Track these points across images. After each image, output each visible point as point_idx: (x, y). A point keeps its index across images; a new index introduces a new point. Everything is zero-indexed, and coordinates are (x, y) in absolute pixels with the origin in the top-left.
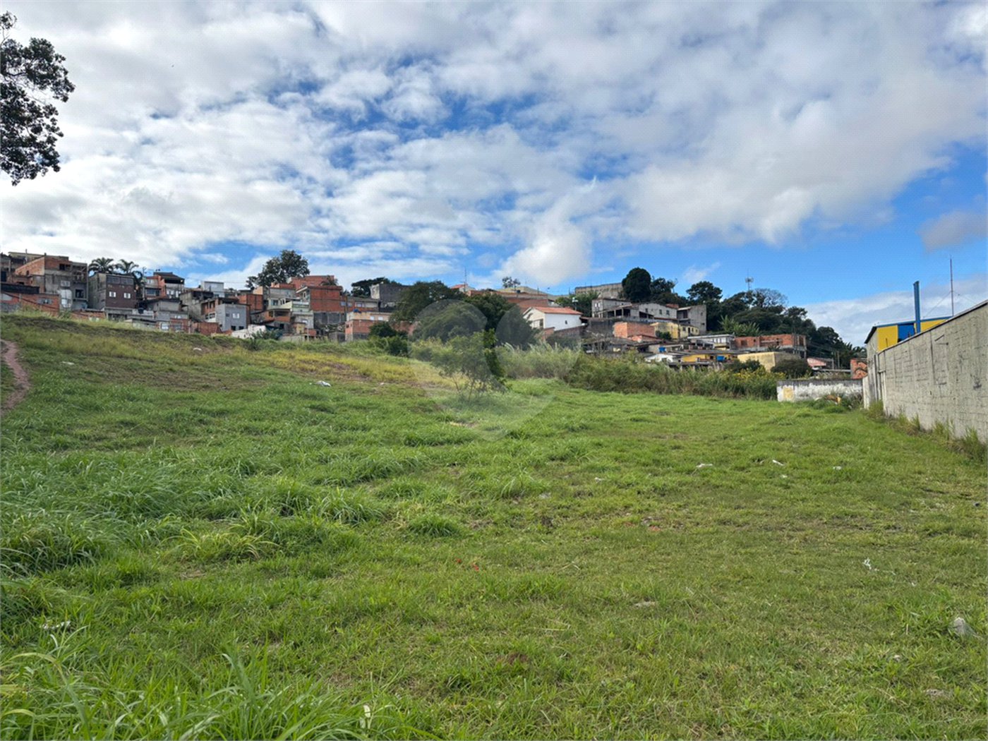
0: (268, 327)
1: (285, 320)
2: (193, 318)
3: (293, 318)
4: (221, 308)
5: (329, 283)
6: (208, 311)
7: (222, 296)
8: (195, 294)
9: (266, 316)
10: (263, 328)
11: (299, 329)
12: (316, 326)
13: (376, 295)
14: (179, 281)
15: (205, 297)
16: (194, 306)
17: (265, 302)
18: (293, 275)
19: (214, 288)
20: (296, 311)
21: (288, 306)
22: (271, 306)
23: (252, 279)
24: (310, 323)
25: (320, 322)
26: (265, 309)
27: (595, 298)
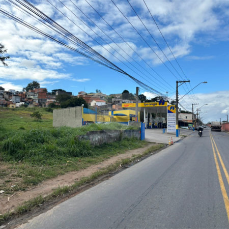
0: (25, 103)
1: (31, 101)
2: (6, 100)
3: (33, 100)
4: (14, 97)
5: (45, 90)
6: (10, 98)
7: (15, 94)
8: (7, 93)
9: (26, 99)
10: (24, 103)
11: (34, 103)
12: (39, 102)
13: (57, 94)
14: (3, 89)
15: (10, 93)
16: (7, 96)
17: (26, 96)
18: (35, 88)
19: (13, 92)
20: (34, 98)
21: (32, 97)
22: (27, 97)
23: (24, 88)
24: (37, 101)
25: (40, 101)
26: (26, 97)
27: (113, 97)
